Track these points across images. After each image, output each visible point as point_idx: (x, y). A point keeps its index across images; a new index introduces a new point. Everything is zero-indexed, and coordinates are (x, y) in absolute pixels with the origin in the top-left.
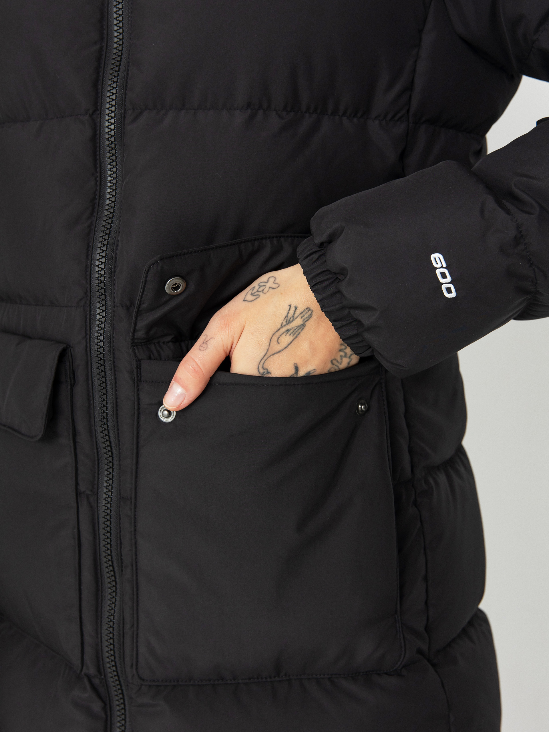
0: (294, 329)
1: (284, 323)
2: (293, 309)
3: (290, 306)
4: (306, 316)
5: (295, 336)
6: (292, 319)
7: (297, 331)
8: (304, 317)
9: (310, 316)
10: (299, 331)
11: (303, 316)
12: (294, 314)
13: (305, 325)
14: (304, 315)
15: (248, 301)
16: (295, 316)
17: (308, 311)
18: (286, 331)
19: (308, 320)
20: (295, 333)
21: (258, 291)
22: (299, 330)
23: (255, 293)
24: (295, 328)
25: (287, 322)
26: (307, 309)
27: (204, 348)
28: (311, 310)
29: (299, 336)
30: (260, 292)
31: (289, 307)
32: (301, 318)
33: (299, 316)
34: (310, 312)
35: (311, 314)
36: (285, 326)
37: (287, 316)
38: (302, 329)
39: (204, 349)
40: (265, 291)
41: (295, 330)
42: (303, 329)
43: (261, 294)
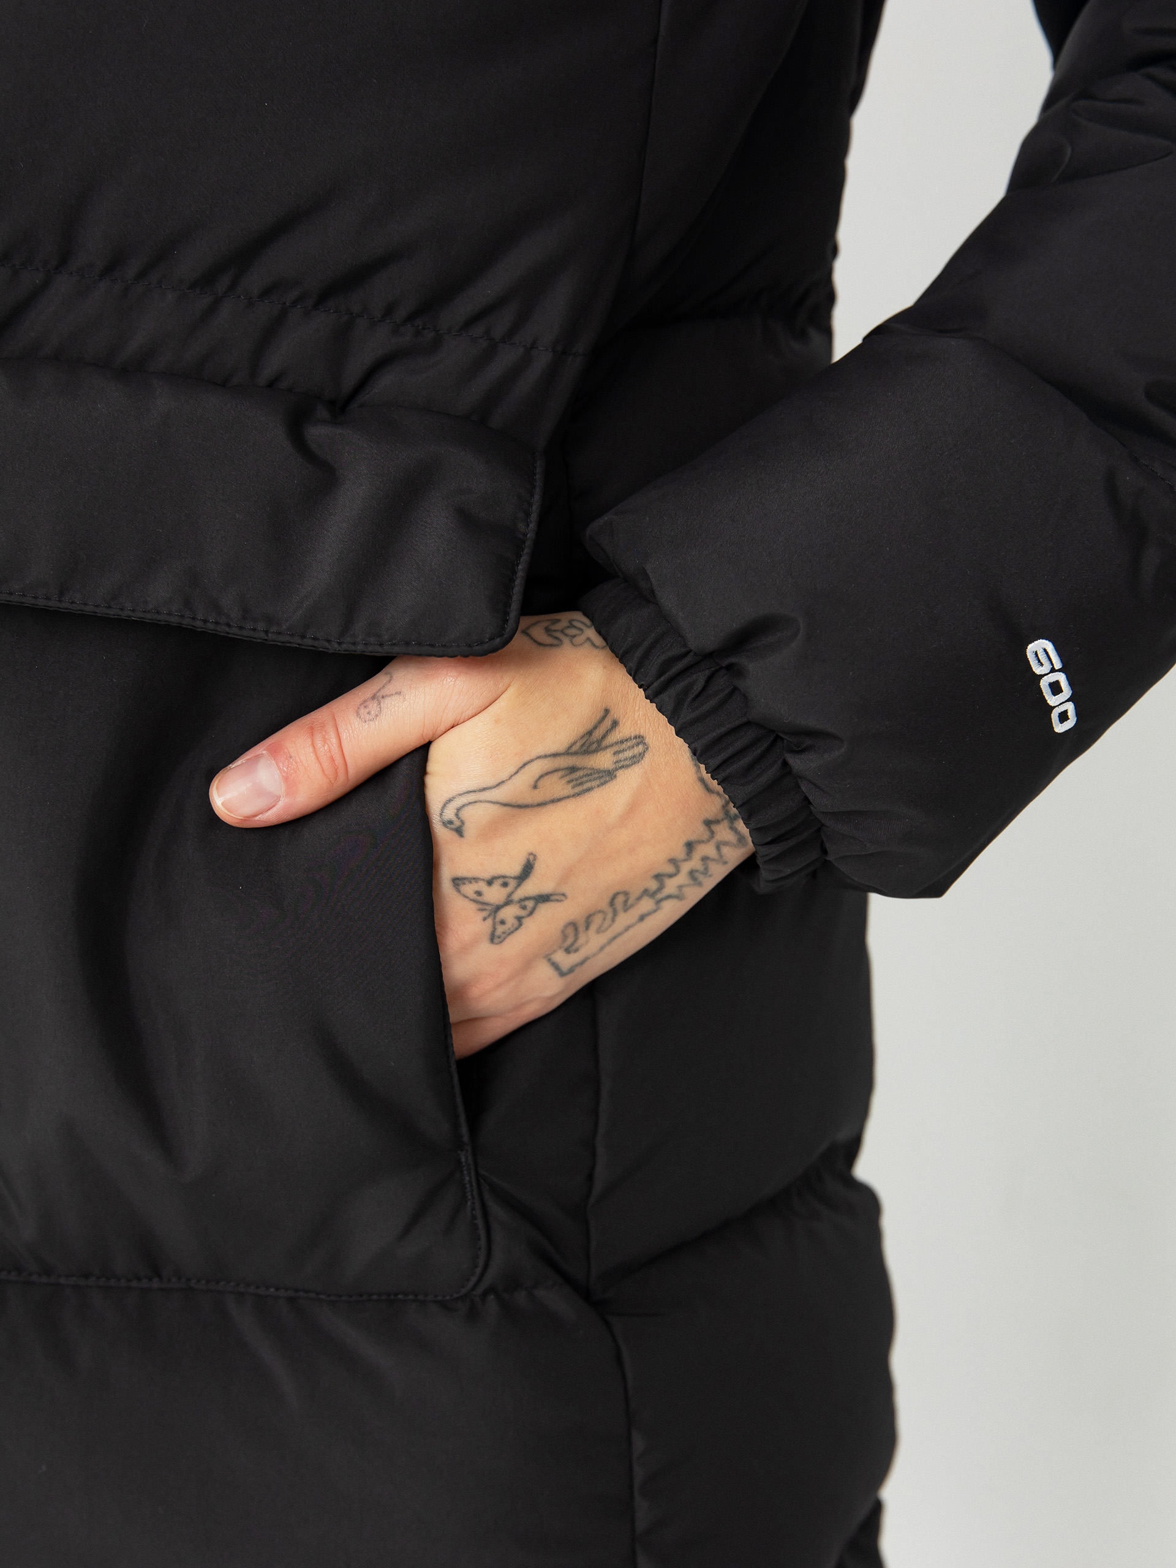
0: (585, 772)
1: (575, 748)
2: (608, 723)
3: (607, 711)
4: (629, 754)
5: (578, 789)
6: (594, 746)
7: (587, 782)
8: (621, 756)
9: (636, 759)
10: (594, 784)
11: (619, 752)
12: (604, 737)
13: (615, 776)
14: (624, 750)
15: (532, 638)
16: (605, 743)
17: (638, 744)
18: (567, 768)
19: (627, 766)
20: (581, 784)
21: (562, 631)
22: (594, 779)
23: (555, 631)
24: (589, 772)
25: (584, 748)
26: (635, 737)
27: (369, 713)
28: (645, 744)
29: (588, 796)
30: (566, 635)
31: (602, 713)
32: (614, 754)
33: (612, 745)
34: (641, 748)
35: (640, 754)
36: (576, 753)
37: (590, 733)
38: (602, 780)
39: (368, 717)
40: (577, 640)
41: (587, 775)
42: (605, 783)
43: (566, 640)
